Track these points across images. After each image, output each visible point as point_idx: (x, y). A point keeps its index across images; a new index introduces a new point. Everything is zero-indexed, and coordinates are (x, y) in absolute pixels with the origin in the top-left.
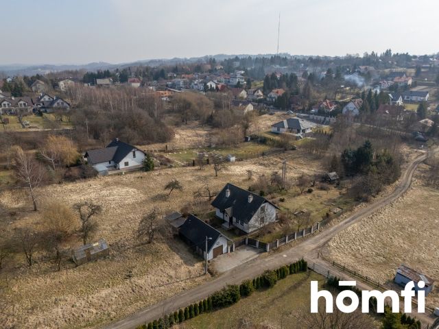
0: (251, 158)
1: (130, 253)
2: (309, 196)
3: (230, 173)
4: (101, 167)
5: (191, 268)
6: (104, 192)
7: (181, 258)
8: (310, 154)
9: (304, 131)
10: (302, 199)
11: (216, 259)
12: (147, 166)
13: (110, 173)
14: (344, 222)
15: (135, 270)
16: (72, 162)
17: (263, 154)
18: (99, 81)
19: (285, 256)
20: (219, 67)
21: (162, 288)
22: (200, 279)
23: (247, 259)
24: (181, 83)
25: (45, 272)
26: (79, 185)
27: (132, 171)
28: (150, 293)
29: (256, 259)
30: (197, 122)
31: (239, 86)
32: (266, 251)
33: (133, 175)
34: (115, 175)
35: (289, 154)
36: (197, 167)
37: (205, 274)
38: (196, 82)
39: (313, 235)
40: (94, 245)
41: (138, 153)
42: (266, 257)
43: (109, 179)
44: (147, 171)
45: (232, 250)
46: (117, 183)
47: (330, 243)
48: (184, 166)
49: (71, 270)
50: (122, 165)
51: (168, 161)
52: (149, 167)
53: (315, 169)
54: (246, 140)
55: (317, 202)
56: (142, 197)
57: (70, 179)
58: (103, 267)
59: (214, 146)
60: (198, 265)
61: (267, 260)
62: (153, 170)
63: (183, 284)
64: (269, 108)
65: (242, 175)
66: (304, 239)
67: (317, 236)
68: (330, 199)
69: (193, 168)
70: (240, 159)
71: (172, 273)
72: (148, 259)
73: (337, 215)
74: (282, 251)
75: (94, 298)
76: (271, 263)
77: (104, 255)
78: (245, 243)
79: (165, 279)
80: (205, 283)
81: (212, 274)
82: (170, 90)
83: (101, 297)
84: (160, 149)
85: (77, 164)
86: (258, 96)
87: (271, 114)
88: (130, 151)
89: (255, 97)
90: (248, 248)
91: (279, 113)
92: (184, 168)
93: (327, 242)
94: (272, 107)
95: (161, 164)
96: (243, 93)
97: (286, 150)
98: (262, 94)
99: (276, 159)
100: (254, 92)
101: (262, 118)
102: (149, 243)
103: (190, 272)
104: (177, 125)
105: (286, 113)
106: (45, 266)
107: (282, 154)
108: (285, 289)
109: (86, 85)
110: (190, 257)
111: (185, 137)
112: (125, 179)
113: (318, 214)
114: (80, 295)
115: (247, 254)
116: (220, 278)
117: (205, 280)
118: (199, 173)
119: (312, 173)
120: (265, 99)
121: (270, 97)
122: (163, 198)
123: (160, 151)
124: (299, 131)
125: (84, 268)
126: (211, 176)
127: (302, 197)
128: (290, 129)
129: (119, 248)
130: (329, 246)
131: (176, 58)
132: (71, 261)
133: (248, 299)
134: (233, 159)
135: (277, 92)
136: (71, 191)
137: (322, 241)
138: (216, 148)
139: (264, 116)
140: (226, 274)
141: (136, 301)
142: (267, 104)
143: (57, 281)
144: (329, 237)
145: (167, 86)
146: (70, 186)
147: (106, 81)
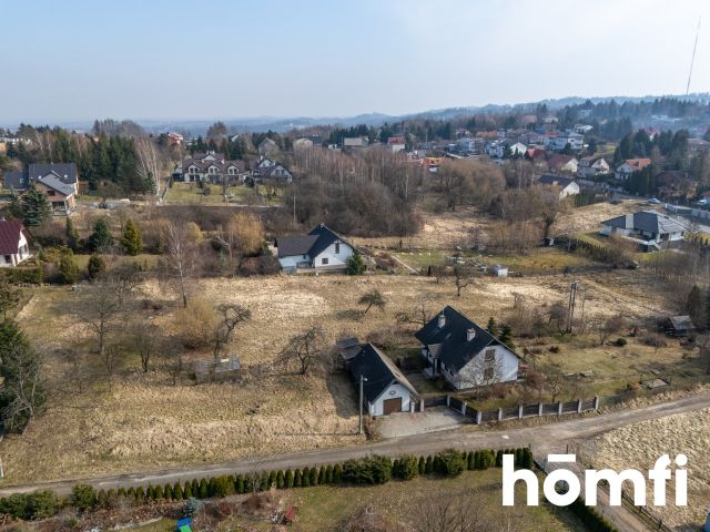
0: (541, 274)
1: (270, 383)
2: (614, 351)
3: (487, 294)
4: (288, 262)
5: (342, 421)
6: (280, 296)
7: (336, 403)
8: (663, 279)
9: (665, 236)
10: (596, 354)
11: (387, 417)
12: (353, 268)
13: (299, 271)
14: (660, 406)
15: (265, 406)
16: (252, 250)
17: (566, 270)
18: (348, 142)
19: (506, 437)
20: (549, 119)
21: (290, 438)
22: (348, 438)
23: (438, 427)
24: (470, 146)
25: (158, 384)
26: (252, 282)
27: (330, 272)
28: (268, 440)
29: (453, 431)
30: (473, 209)
31: (568, 152)
32: (475, 423)
33: (329, 278)
34: (305, 274)
35: (620, 275)
36: (433, 279)
37: (358, 433)
38: (494, 144)
39: (581, 416)
40: (223, 361)
41: (343, 248)
42: (470, 432)
43: (294, 280)
44: (351, 274)
45: (418, 409)
46: (302, 287)
47: (608, 437)
48: (415, 274)
49: (188, 388)
50: (318, 261)
51: (393, 263)
52: (356, 269)
53: (658, 307)
54: (546, 243)
55: (623, 363)
56: (328, 310)
57: (244, 273)
58: (228, 392)
59: (482, 248)
60: (354, 420)
61: (469, 436)
62: (361, 274)
63: (319, 440)
64: (612, 192)
65: (506, 300)
66: (558, 419)
67: (587, 420)
68: (656, 363)
69: (427, 279)
70: (517, 274)
71: (312, 421)
72: (289, 396)
73: (651, 393)
74: (504, 429)
75: (197, 428)
76: (474, 443)
77: (235, 377)
78: (446, 404)
79: (297, 427)
80: (353, 446)
81: (369, 436)
82: (448, 156)
83: (205, 429)
84: (392, 245)
85: (258, 254)
86: (598, 170)
87: (615, 203)
88: (332, 243)
89: (592, 171)
90: (446, 411)
91: (631, 201)
92: (412, 277)
93: (602, 433)
94: (620, 189)
95: (378, 267)
96: (573, 165)
97: (615, 267)
98: (606, 166)
99: (587, 281)
100: (592, 163)
101: (593, 208)
102: (303, 373)
103: (337, 425)
104: (438, 211)
105: (643, 202)
106: (161, 376)
107: (604, 274)
108: (475, 486)
109: (330, 146)
110: (349, 405)
111: (440, 231)
112: (316, 282)
113: (612, 384)
114: (182, 420)
115: (441, 421)
116: (380, 444)
117: (355, 442)
118: (432, 288)
119: (648, 313)
120: (612, 176)
121: (622, 173)
122: (355, 316)
123: (391, 248)
124: (654, 237)
125: (203, 389)
126: (449, 294)
127: (599, 351)
128: (639, 231)
129: (259, 372)
130: (602, 440)
131: (490, 105)
132: (193, 377)
133: (403, 485)
134: (503, 272)
135: (637, 164)
136: (239, 289)
137: (593, 429)
138: (485, 253)
139: (601, 204)
140: (392, 442)
141: (246, 445)
142: (611, 185)
143: (166, 397)
144: (611, 425)
145: (447, 149)
146: (240, 282)
147: (358, 141)
